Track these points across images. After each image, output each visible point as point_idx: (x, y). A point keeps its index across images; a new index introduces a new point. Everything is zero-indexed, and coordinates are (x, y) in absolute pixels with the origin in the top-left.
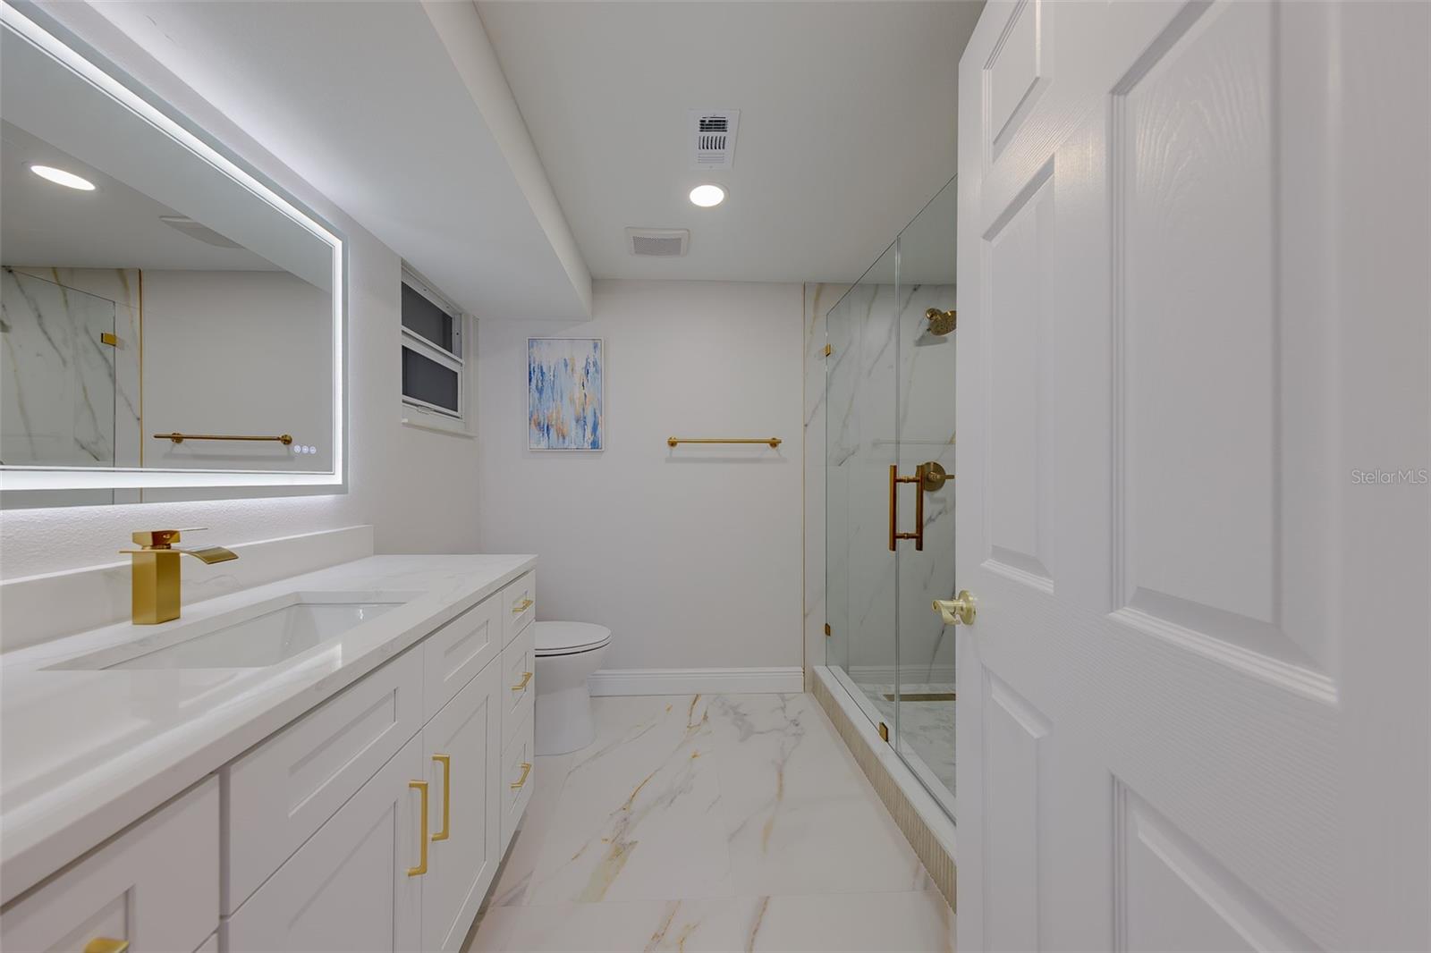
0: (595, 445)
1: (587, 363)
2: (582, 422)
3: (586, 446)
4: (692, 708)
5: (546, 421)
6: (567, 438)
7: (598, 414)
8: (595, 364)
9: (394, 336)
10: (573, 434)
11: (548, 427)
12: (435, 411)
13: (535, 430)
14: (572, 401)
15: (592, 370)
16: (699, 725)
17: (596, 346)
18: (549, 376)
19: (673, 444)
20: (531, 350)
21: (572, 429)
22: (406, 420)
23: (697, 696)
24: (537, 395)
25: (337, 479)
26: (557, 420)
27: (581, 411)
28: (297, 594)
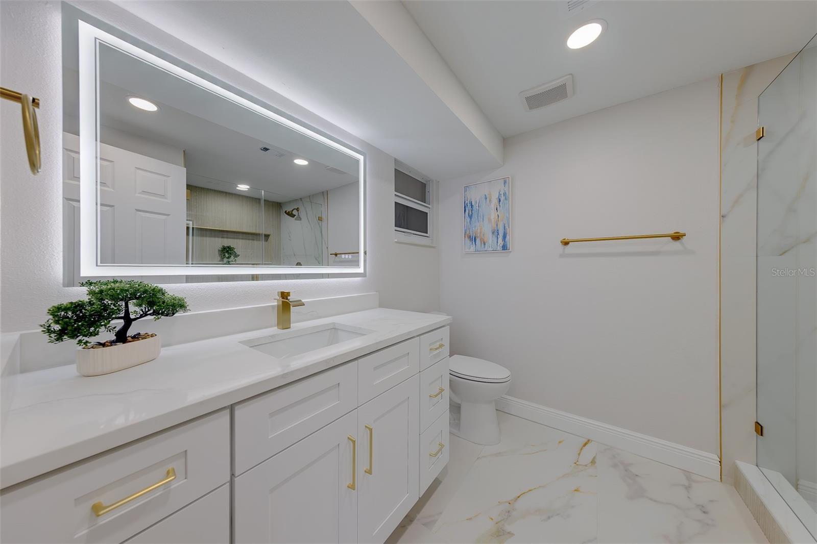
0: (504, 247)
1: (500, 194)
2: (497, 234)
3: (499, 249)
4: (581, 449)
5: (474, 235)
6: (486, 244)
7: (507, 227)
8: (505, 194)
9: (391, 197)
10: (490, 241)
11: (475, 238)
12: (414, 234)
13: (468, 241)
14: (490, 220)
15: (502, 198)
16: (586, 466)
17: (505, 182)
18: (476, 207)
19: (566, 243)
20: (466, 193)
21: (490, 239)
22: (396, 240)
23: (589, 441)
24: (468, 220)
25: (361, 270)
26: (480, 233)
27: (496, 226)
28: (334, 323)
